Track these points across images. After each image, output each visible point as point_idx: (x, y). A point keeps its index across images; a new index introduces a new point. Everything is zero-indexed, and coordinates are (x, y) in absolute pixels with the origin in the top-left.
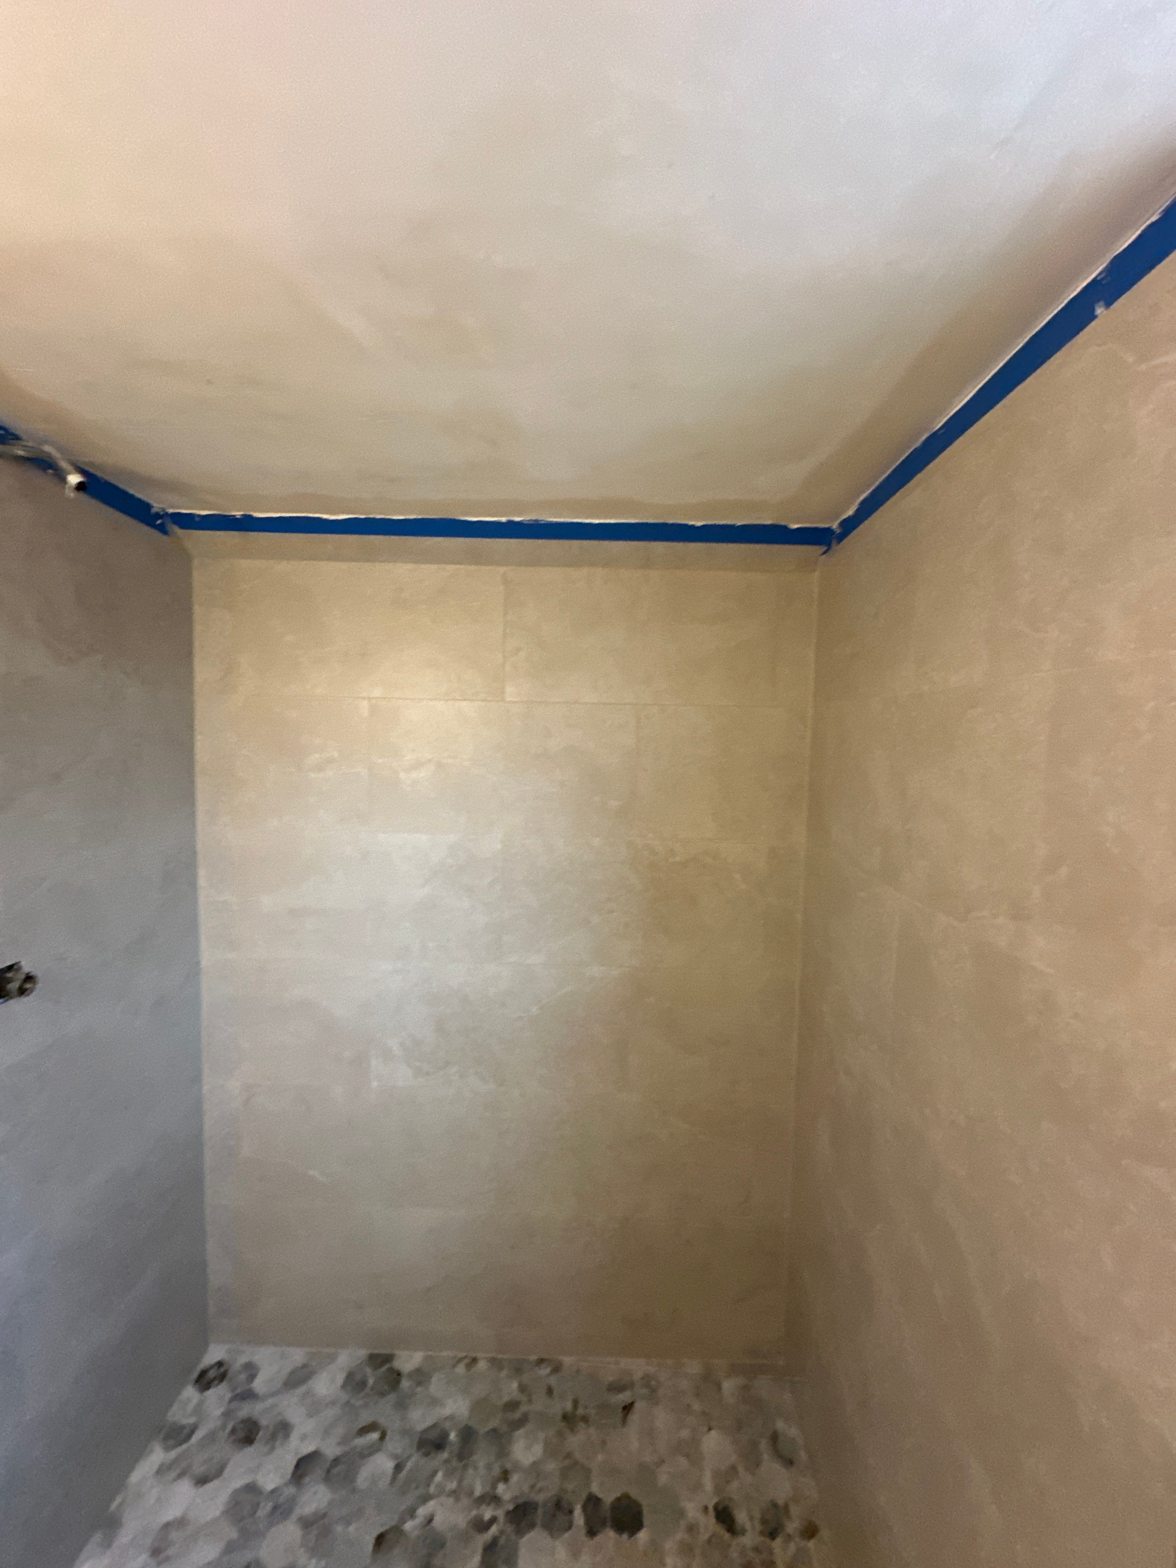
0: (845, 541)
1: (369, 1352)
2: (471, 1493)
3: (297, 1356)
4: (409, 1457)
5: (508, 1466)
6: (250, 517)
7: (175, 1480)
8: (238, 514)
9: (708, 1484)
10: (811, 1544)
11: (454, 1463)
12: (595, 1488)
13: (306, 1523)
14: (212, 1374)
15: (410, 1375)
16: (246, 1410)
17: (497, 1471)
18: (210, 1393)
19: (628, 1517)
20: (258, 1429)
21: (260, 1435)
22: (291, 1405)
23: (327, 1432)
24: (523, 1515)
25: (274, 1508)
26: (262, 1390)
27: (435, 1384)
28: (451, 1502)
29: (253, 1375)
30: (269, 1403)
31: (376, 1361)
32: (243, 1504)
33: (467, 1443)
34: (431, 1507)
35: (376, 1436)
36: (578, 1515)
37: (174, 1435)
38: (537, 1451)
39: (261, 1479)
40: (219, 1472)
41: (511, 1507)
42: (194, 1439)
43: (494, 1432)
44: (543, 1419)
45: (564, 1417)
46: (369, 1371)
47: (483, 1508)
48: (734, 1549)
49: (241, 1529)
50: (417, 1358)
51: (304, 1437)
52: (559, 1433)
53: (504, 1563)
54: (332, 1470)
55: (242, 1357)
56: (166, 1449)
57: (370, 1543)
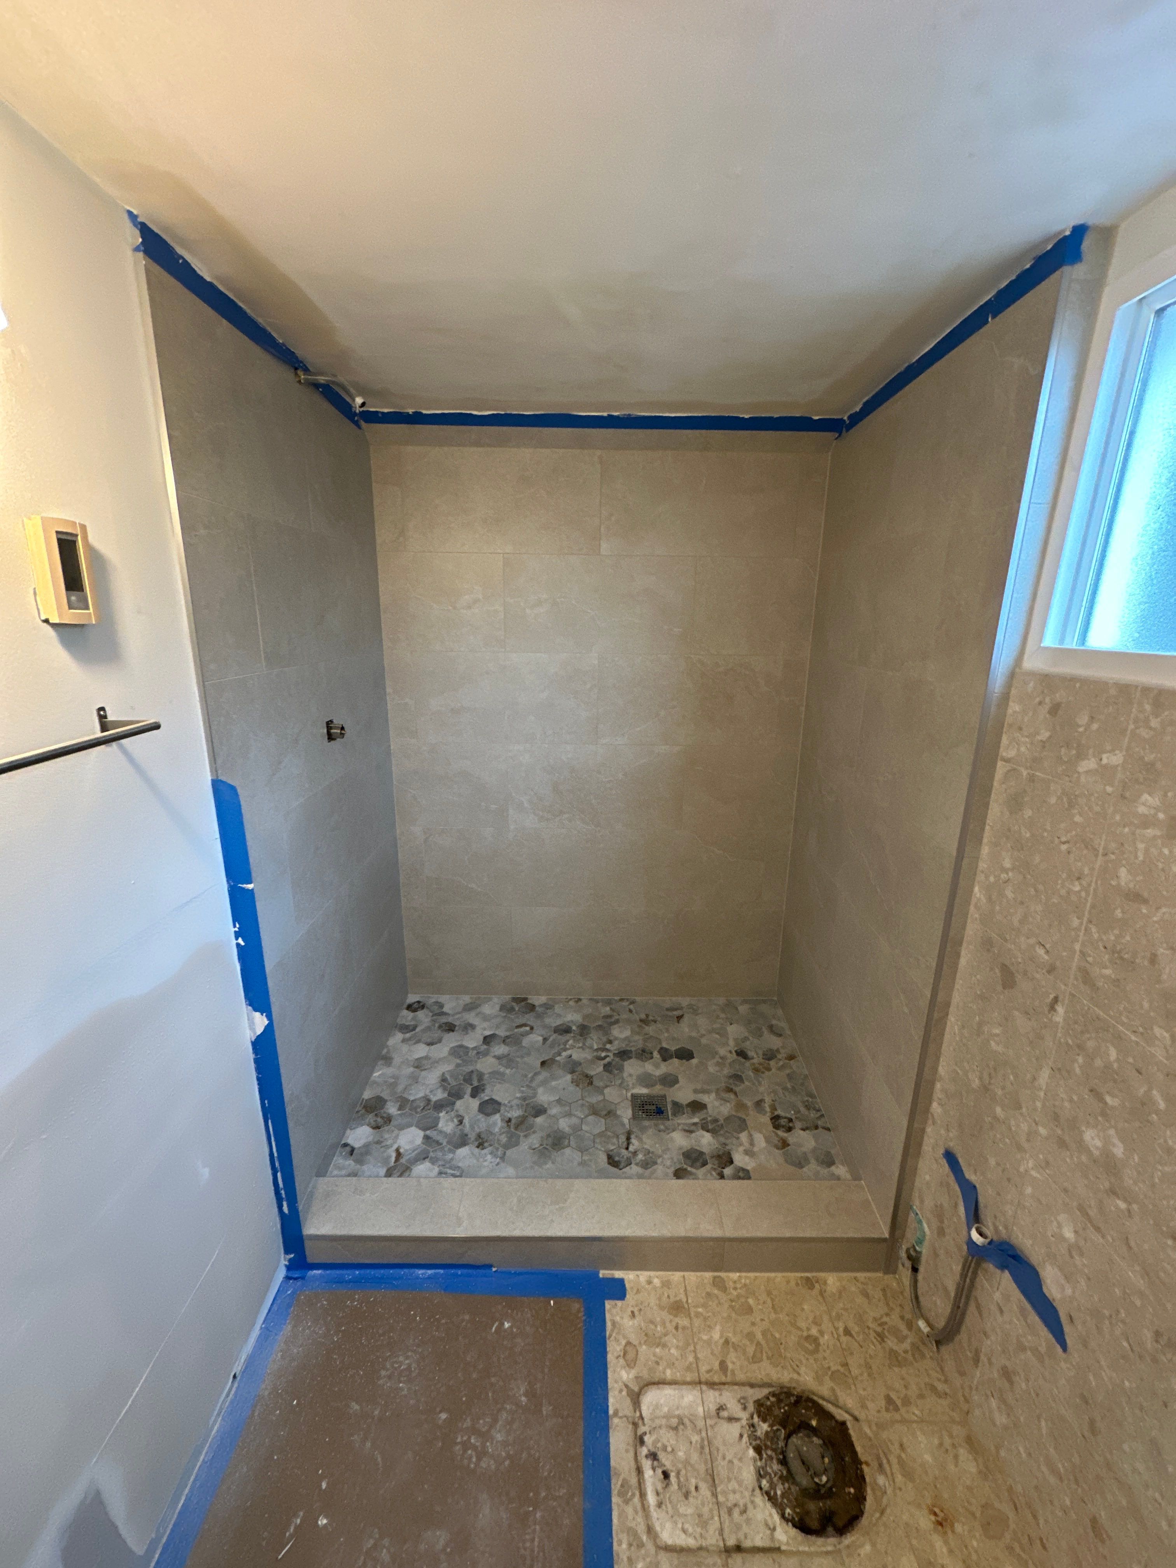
0: (852, 431)
1: (511, 996)
2: (591, 1047)
3: (467, 999)
4: (550, 1036)
5: (612, 1038)
6: (421, 413)
7: (415, 1044)
8: (410, 411)
9: (731, 1043)
10: (792, 1062)
11: (579, 1037)
12: (665, 1045)
13: (498, 1058)
14: (415, 1006)
15: (541, 1006)
16: (444, 1020)
17: (604, 1039)
18: (418, 1013)
19: (685, 1055)
20: (455, 1026)
21: (457, 1028)
22: (471, 1017)
23: (497, 1027)
24: (624, 1055)
25: (478, 1053)
26: (450, 1012)
27: (558, 1009)
28: (580, 1050)
29: (441, 1006)
30: (457, 1016)
31: (517, 1000)
32: (459, 1051)
33: (584, 1030)
34: (569, 1052)
35: (528, 1028)
36: (656, 1054)
37: (405, 1029)
38: (627, 1033)
39: (465, 1043)
40: (440, 1041)
41: (617, 1052)
42: (418, 1030)
43: (600, 1026)
44: (628, 1021)
45: (641, 1020)
46: (514, 1004)
47: (600, 1052)
48: (748, 1064)
49: (462, 1060)
50: (543, 999)
51: (485, 1029)
52: (639, 1026)
53: (617, 1070)
54: (506, 1040)
55: (431, 999)
56: (403, 1033)
57: (538, 1064)
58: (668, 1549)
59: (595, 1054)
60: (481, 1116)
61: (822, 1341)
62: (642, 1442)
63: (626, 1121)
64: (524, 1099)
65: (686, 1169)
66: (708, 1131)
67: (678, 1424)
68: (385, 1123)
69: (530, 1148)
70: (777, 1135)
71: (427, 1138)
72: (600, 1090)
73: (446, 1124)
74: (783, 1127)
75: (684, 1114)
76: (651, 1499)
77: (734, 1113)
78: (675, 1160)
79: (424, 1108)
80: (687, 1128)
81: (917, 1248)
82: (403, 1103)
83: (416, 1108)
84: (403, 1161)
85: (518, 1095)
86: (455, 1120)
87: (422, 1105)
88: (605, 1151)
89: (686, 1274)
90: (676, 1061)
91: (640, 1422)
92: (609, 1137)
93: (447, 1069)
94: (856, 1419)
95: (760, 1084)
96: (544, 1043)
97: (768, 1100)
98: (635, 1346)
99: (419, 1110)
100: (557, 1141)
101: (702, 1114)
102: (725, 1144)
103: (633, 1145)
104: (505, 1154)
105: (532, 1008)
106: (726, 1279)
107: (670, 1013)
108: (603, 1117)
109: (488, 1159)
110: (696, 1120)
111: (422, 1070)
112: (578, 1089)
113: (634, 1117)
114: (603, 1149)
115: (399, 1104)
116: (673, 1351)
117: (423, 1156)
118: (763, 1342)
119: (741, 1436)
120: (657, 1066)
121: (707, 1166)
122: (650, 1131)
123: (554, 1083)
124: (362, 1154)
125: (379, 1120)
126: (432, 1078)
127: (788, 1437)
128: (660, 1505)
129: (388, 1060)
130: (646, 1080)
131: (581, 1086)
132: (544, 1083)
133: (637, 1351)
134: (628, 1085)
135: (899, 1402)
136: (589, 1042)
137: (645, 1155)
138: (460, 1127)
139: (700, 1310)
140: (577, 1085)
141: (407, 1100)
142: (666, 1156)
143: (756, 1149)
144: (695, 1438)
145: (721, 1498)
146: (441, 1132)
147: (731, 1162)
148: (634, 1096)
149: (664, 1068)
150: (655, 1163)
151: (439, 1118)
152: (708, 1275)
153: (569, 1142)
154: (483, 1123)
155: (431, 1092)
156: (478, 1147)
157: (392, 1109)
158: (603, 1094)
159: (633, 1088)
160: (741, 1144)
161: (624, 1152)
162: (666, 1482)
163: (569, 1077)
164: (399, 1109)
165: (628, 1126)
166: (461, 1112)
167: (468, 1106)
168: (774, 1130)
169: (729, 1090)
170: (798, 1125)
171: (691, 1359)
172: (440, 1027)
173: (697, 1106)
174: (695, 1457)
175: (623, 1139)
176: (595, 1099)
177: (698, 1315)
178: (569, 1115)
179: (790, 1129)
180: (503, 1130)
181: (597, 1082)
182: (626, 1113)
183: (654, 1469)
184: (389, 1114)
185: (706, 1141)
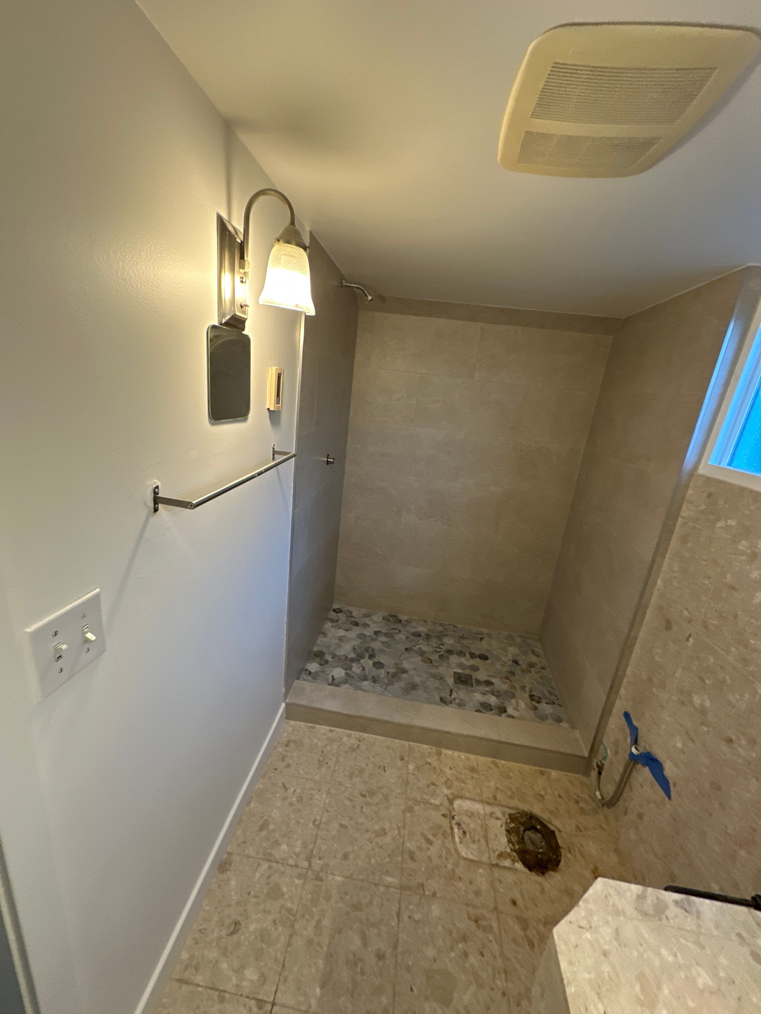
1: (388, 613)
2: (432, 646)
3: (364, 611)
4: (410, 637)
5: (443, 642)
7: (338, 629)
9: (510, 656)
10: (544, 671)
11: (425, 639)
12: (473, 651)
13: (383, 643)
14: (338, 610)
15: (405, 621)
16: (353, 619)
17: (439, 642)
18: (339, 614)
19: (484, 658)
20: (359, 623)
21: (360, 625)
22: (367, 621)
23: (381, 627)
24: (450, 652)
25: (371, 639)
26: (356, 616)
27: (414, 624)
28: (426, 646)
29: (351, 613)
30: (359, 619)
31: (392, 616)
32: (361, 636)
33: (428, 636)
34: (420, 646)
35: (398, 631)
36: (467, 654)
37: (332, 621)
38: (452, 641)
39: (364, 633)
40: (351, 630)
41: (446, 650)
42: (340, 622)
43: (437, 636)
44: (453, 636)
45: (460, 636)
46: (390, 618)
47: (437, 649)
48: (518, 667)
49: (363, 641)
50: (406, 617)
51: (375, 628)
52: (459, 640)
53: (446, 659)
54: (386, 635)
55: (346, 608)
56: (331, 623)
57: (403, 649)
58: (465, 859)
59: (435, 649)
60: (374, 668)
61: (546, 797)
62: (453, 818)
64: (396, 664)
65: (481, 710)
66: (494, 695)
67: (471, 815)
68: (326, 663)
69: (400, 687)
70: (532, 703)
71: (346, 674)
72: (437, 667)
73: (356, 669)
74: (535, 700)
75: (482, 685)
76: (457, 839)
77: (508, 689)
78: (476, 705)
79: (344, 660)
80: (483, 692)
81: (603, 762)
82: (334, 656)
83: (340, 659)
84: (336, 682)
85: (393, 662)
86: (361, 669)
87: (344, 658)
88: (439, 696)
89: (478, 757)
90: (478, 660)
91: (453, 811)
92: (441, 690)
93: (355, 644)
94: (560, 831)
95: (525, 678)
96: (406, 640)
97: (528, 686)
98: (451, 781)
99: (342, 661)
100: (414, 687)
101: (491, 687)
102: (503, 703)
103: (454, 695)
104: (387, 688)
105: (400, 621)
106: (499, 763)
107: (476, 636)
108: (438, 680)
109: (378, 688)
110: (488, 689)
111: (342, 642)
113: (455, 682)
114: (438, 694)
115: (332, 656)
116: (470, 786)
117: (345, 682)
118: (516, 792)
119: (502, 826)
120: (468, 660)
121: (493, 711)
122: (463, 690)
123: (412, 660)
124: (315, 676)
125: (322, 662)
126: (348, 646)
127: (524, 831)
128: (461, 843)
129: (325, 634)
130: (461, 666)
131: (426, 663)
132: (407, 659)
133: (452, 783)
134: (452, 667)
135: (583, 829)
136: (431, 643)
137: (460, 701)
138: (364, 672)
139: (485, 773)
140: (424, 663)
141: (336, 655)
142: (470, 703)
143: (519, 708)
144: (479, 821)
145: (490, 846)
146: (354, 672)
147: (506, 711)
148: (454, 673)
149: (471, 662)
150: (466, 705)
151: (353, 666)
152: (490, 759)
153: (420, 688)
154: (375, 672)
155: (348, 653)
156: (373, 682)
157: (328, 658)
158: (438, 669)
159: (454, 669)
160: (512, 705)
161: (449, 697)
162: (464, 835)
163: (420, 658)
164: (332, 658)
165: (451, 686)
166: (364, 665)
167: (368, 663)
168: (531, 701)
169: (508, 678)
170: (544, 701)
171: (479, 791)
172: (351, 623)
173: (488, 683)
174: (479, 829)
175: (448, 692)
176: (434, 671)
177: (483, 774)
178: (420, 675)
179: (539, 702)
180: (385, 677)
181: (434, 663)
182: (451, 681)
183: (459, 829)
184: (327, 660)
185: (493, 700)
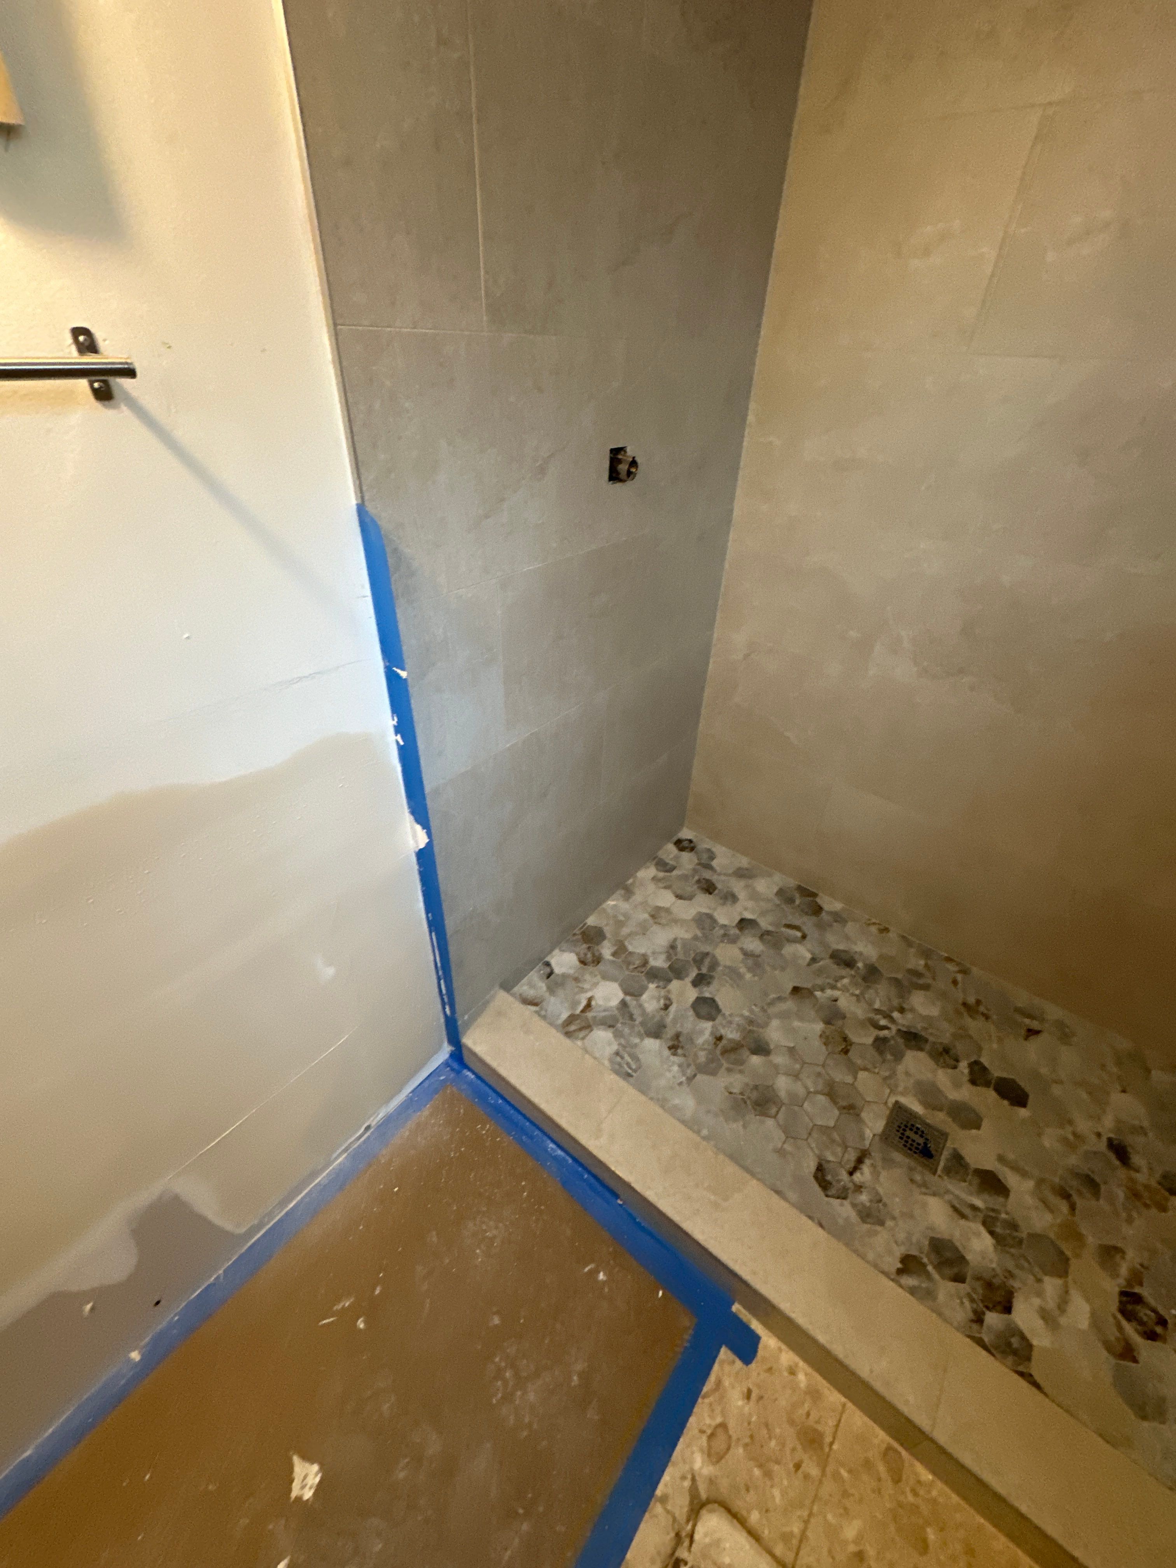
1: (799, 884)
2: (870, 1003)
4: (822, 959)
5: (905, 1006)
7: (662, 888)
9: (1109, 1122)
11: (860, 980)
12: (985, 1060)
13: (746, 954)
14: (685, 844)
15: (830, 913)
16: (707, 874)
17: (896, 1002)
18: (684, 854)
19: (1012, 1094)
20: (715, 888)
21: (716, 892)
23: (763, 914)
24: (913, 1039)
25: (725, 935)
26: (718, 869)
27: (850, 928)
28: (855, 998)
29: (712, 857)
30: (723, 878)
31: (804, 892)
32: (705, 921)
33: (872, 974)
34: (837, 993)
35: (799, 934)
36: (963, 1066)
37: (662, 865)
38: (933, 1011)
39: (716, 915)
41: (905, 1029)
42: (675, 873)
44: (943, 995)
45: (964, 1004)
46: (797, 895)
47: (878, 1017)
48: (1122, 1173)
49: (704, 934)
50: (838, 906)
51: (746, 909)
52: (958, 1012)
53: (892, 1054)
54: (764, 936)
55: (705, 844)
56: (657, 869)
57: (790, 987)
59: (872, 1015)
60: (691, 1013)
63: (868, 1134)
64: (751, 1022)
65: (924, 1266)
66: (992, 1233)
68: (593, 962)
69: (726, 1088)
70: (1120, 1328)
71: (624, 1003)
72: (854, 1070)
73: (650, 1000)
74: (1141, 1323)
75: (965, 1181)
77: (1052, 1235)
78: (914, 1240)
79: (636, 968)
80: (958, 1206)
82: (620, 950)
83: (629, 964)
84: (590, 1015)
85: (746, 1013)
86: (662, 1002)
87: (637, 963)
88: (819, 1157)
89: (849, 1405)
90: (991, 1094)
92: (833, 1141)
93: (682, 936)
95: (1130, 1220)
96: (809, 965)
97: (1132, 1255)
98: (730, 1437)
99: (631, 967)
100: (763, 1101)
101: (996, 1201)
102: (1011, 1275)
103: (862, 1174)
104: (695, 1076)
105: (817, 910)
106: (906, 1464)
107: (1018, 1018)
108: (838, 1109)
109: (674, 1069)
110: (978, 1203)
111: (655, 923)
112: (824, 1047)
113: (884, 1137)
114: (817, 1152)
115: (615, 948)
116: (776, 1493)
117: (609, 1023)
120: (957, 1085)
121: (961, 1285)
122: (898, 1172)
123: (796, 1024)
124: (556, 983)
125: (589, 955)
126: (661, 938)
129: (629, 893)
130: (928, 1094)
131: (830, 1047)
132: (784, 1016)
133: (728, 1449)
134: (896, 1086)
136: (870, 994)
137: (871, 1201)
138: (662, 1013)
139: (844, 1473)
140: (825, 1044)
141: (625, 949)
142: (901, 1223)
143: (1063, 1321)
146: (641, 1006)
147: (1008, 1309)
148: (898, 1106)
149: (966, 1094)
150: (882, 1223)
151: (644, 989)
152: (882, 1436)
153: (778, 1112)
154: (689, 1023)
155: (654, 953)
156: (670, 1048)
157: (606, 950)
158: (855, 1078)
159: (902, 1094)
160: (1040, 1294)
161: (844, 1176)
163: (819, 1027)
164: (614, 954)
165: (867, 1143)
166: (673, 997)
167: (684, 992)
168: (1119, 1316)
169: (1064, 1194)
171: (796, 1529)
172: (698, 881)
173: (992, 1183)
175: (851, 1156)
176: (840, 1076)
177: (837, 1476)
178: (796, 1076)
179: (1152, 1336)
180: (706, 1046)
181: (853, 1056)
182: (874, 1123)
184: (601, 954)
185: (979, 1246)
